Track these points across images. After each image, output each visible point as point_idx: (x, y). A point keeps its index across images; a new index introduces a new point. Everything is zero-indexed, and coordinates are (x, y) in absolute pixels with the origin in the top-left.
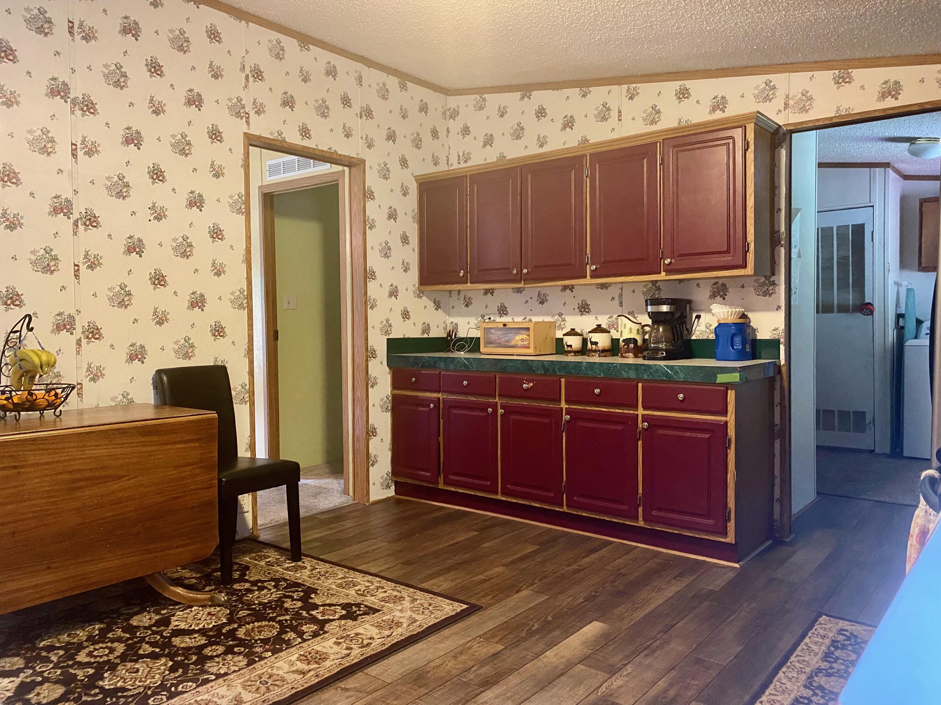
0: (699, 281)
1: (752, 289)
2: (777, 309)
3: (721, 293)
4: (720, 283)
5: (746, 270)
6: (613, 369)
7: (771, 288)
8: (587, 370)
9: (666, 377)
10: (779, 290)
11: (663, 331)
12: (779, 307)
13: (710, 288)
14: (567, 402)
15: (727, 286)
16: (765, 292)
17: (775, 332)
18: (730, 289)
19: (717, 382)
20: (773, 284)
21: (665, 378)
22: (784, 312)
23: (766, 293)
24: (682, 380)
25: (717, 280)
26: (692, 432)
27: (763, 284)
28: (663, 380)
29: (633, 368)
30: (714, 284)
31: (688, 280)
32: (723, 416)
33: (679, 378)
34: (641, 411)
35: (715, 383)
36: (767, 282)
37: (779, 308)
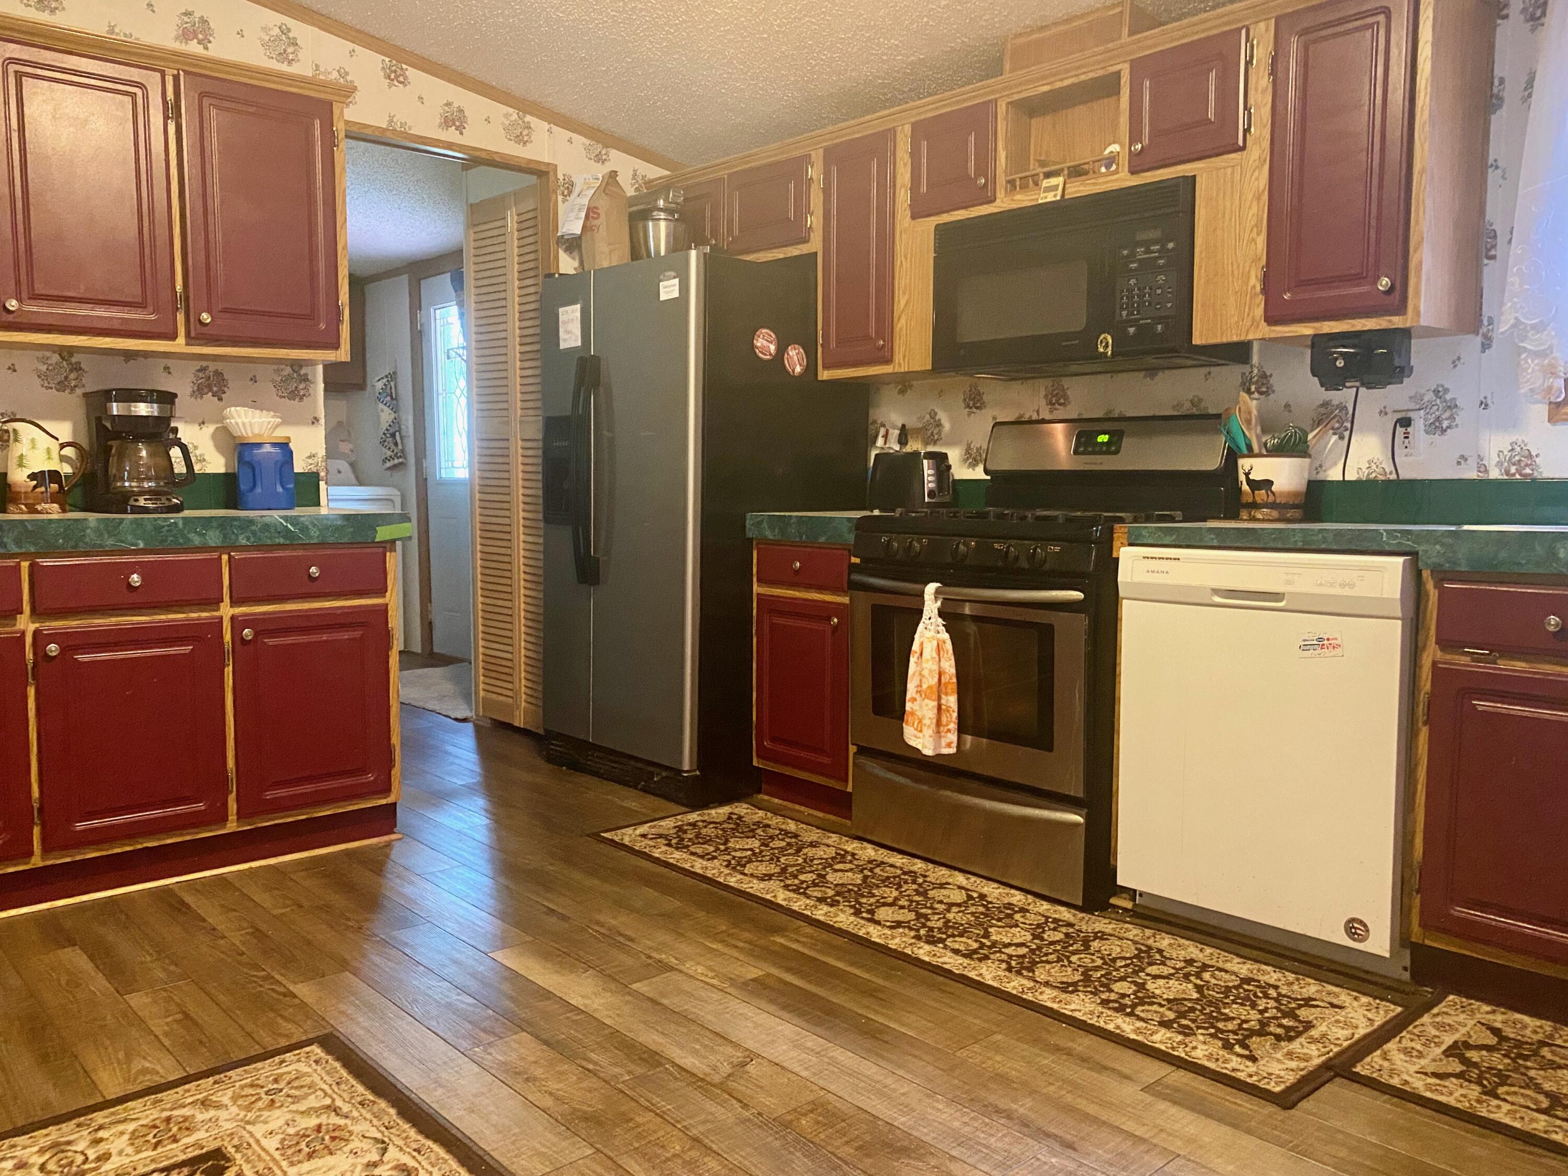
0: (170, 362)
1: (271, 385)
2: (313, 423)
3: (215, 389)
4: (212, 369)
5: (338, 352)
6: (170, 531)
7: (302, 386)
8: (101, 535)
9: (285, 538)
10: (315, 390)
11: (150, 455)
12: (315, 418)
13: (192, 378)
14: (36, 613)
15: (226, 377)
16: (292, 392)
17: (310, 461)
18: (230, 384)
19: (377, 540)
20: (305, 379)
21: (282, 541)
22: (323, 427)
23: (294, 395)
24: (316, 541)
25: (204, 364)
26: (310, 634)
27: (286, 380)
28: (279, 545)
29: (214, 524)
30: (200, 371)
31: (146, 354)
32: (377, 597)
33: (311, 538)
34: (226, 611)
35: (373, 542)
36: (295, 375)
37: (315, 420)
